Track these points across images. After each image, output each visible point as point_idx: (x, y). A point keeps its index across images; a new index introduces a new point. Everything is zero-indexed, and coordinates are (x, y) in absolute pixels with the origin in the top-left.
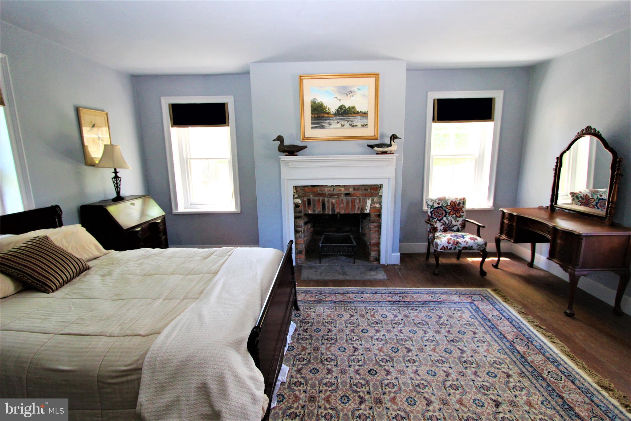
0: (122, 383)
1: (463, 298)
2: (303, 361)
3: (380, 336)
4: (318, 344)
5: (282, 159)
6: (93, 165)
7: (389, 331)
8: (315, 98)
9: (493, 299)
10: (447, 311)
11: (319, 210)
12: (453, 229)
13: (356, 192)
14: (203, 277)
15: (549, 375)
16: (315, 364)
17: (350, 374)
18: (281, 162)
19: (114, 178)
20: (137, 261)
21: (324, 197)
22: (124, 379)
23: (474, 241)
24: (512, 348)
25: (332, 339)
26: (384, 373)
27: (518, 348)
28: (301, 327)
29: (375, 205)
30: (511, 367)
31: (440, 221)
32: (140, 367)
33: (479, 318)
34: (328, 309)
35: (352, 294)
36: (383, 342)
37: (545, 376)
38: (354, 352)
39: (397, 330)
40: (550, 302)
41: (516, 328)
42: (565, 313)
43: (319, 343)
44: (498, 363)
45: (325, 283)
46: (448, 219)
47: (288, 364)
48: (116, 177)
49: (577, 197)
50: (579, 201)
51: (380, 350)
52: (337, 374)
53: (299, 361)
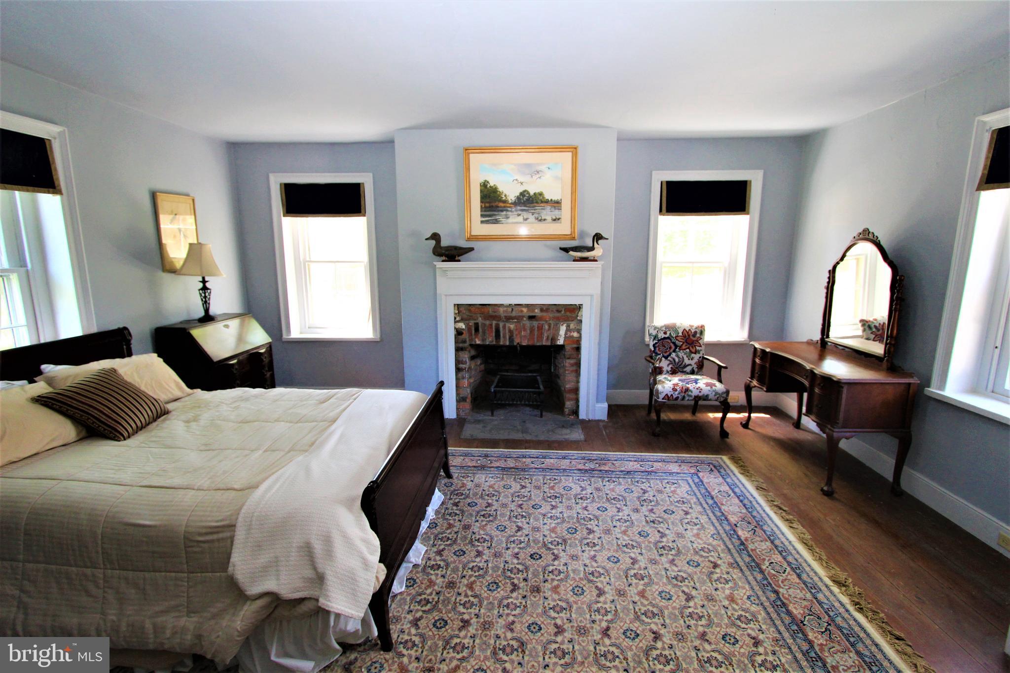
0: (212, 541)
1: (685, 468)
2: (447, 541)
3: (557, 513)
4: (470, 521)
5: (437, 266)
6: (173, 271)
7: (569, 508)
8: (486, 181)
9: (727, 469)
10: (657, 484)
11: (490, 339)
12: (685, 370)
13: (544, 314)
14: (316, 426)
15: (770, 567)
16: (462, 545)
17: (505, 558)
18: (437, 270)
19: (202, 289)
20: (231, 404)
21: (498, 321)
22: (215, 537)
23: (711, 388)
24: (732, 532)
25: (490, 515)
26: (551, 557)
27: (740, 533)
28: (450, 499)
29: (572, 334)
30: (722, 555)
31: (666, 358)
32: (234, 523)
33: (698, 494)
34: (492, 477)
35: (529, 459)
36: (559, 521)
37: (764, 567)
38: (517, 532)
39: (580, 507)
40: (806, 475)
41: (746, 508)
42: (822, 490)
43: (472, 520)
44: (706, 550)
45: (494, 444)
46: (677, 356)
47: (426, 544)
48: (205, 289)
49: (870, 327)
50: (872, 333)
51: (553, 530)
52: (489, 557)
53: (441, 541)
